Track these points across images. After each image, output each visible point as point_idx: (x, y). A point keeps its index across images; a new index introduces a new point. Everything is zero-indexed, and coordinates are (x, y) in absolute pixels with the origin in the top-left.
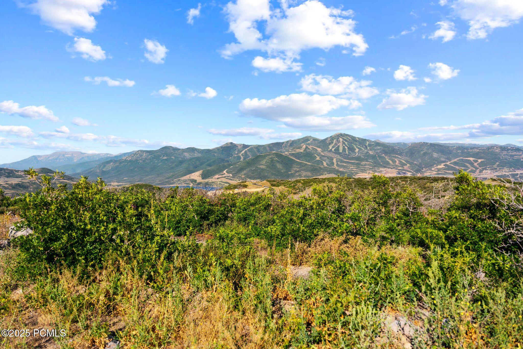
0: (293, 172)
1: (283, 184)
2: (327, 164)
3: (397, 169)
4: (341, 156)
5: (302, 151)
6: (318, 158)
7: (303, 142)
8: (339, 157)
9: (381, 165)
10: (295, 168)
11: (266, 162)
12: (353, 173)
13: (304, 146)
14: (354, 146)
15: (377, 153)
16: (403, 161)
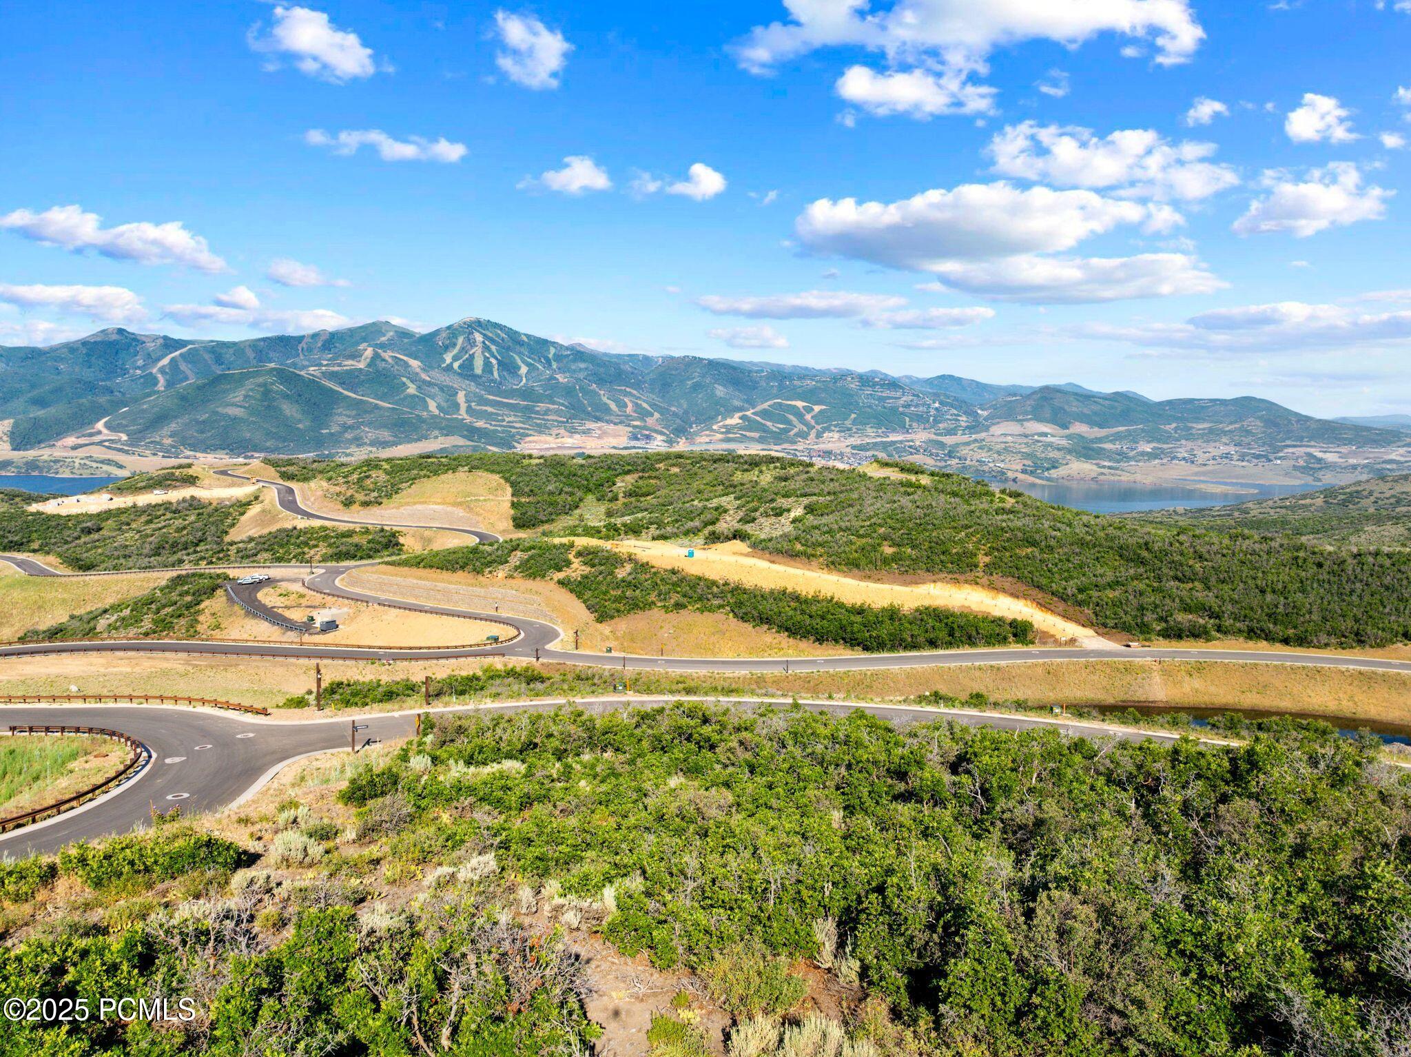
0: (335, 429)
2: (439, 407)
3: (629, 425)
4: (478, 384)
5: (361, 365)
6: (412, 389)
7: (364, 340)
8: (473, 387)
9: (589, 413)
10: (342, 417)
11: (246, 397)
12: (514, 436)
13: (369, 352)
14: (517, 358)
15: (578, 379)
16: (645, 405)
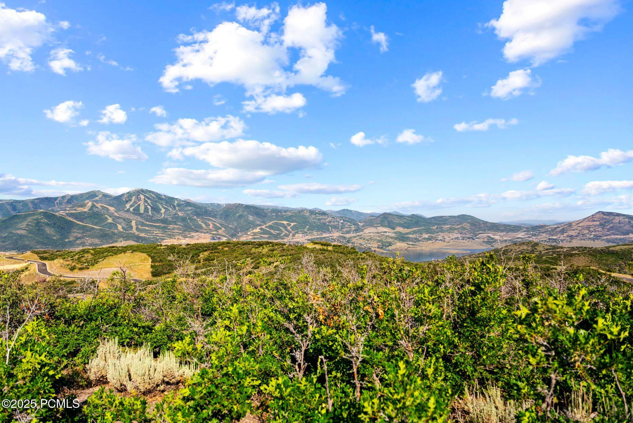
0: (71, 239)
1: (60, 256)
2: (123, 228)
3: (211, 234)
4: (142, 217)
5: (86, 210)
6: (110, 220)
7: (87, 198)
8: (139, 219)
9: (193, 229)
10: (75, 233)
11: (27, 225)
12: (158, 239)
13: (90, 204)
14: (160, 205)
15: (188, 214)
16: (218, 225)
